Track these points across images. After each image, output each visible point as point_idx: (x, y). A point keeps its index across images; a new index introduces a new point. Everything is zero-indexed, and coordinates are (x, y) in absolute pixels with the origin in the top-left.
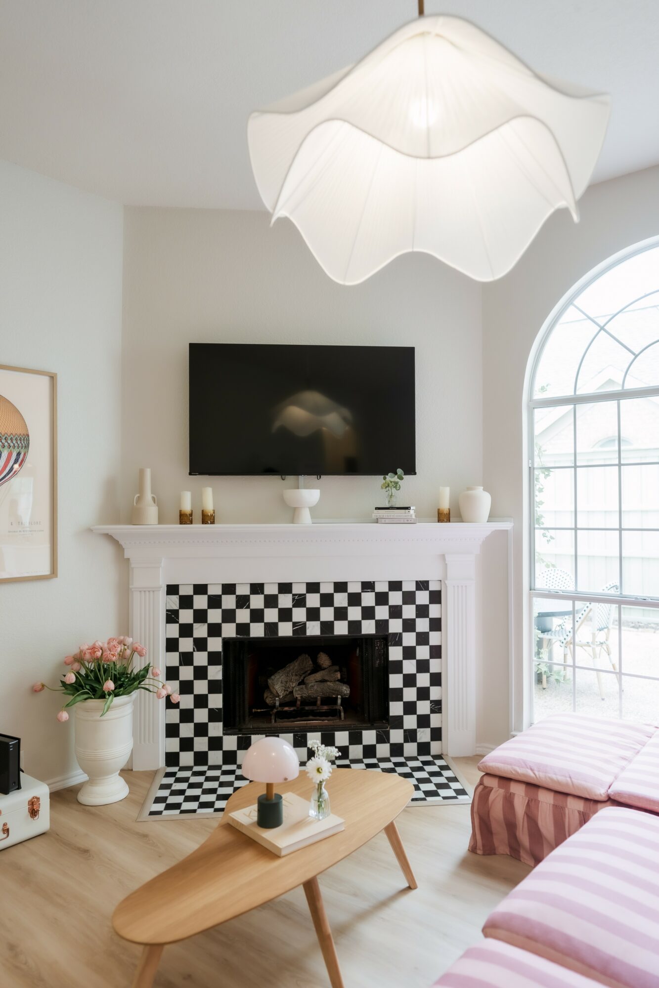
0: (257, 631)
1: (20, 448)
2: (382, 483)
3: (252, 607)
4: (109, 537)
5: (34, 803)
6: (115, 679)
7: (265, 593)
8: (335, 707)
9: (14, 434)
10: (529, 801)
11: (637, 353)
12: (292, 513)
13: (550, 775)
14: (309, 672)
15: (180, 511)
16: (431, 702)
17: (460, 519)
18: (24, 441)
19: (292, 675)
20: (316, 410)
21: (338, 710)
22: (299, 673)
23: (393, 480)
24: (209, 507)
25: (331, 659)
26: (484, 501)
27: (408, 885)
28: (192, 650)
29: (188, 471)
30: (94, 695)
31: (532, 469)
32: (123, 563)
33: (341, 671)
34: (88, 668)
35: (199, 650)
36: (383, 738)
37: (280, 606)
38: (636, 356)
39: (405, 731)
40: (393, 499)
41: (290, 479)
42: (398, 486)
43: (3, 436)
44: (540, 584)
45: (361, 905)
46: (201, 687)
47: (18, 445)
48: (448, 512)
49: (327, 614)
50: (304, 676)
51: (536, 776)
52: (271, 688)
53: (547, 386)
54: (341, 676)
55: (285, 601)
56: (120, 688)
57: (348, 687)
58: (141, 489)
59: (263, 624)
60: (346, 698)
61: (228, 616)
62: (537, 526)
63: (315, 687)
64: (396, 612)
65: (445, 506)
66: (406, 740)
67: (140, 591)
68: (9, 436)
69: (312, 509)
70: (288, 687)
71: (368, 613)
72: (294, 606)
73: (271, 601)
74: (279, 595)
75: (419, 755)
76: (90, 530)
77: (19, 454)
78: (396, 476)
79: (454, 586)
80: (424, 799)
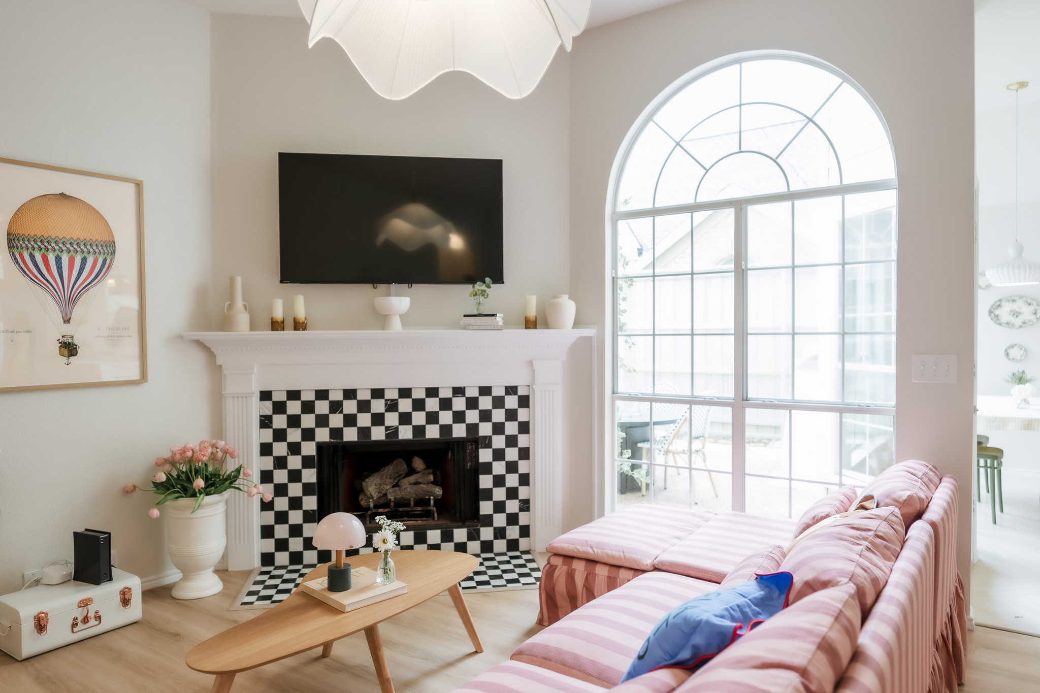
0: (351, 435)
1: (106, 254)
2: (471, 292)
3: (345, 412)
4: (200, 344)
5: (126, 593)
6: (206, 479)
7: (358, 398)
8: (429, 508)
9: (99, 240)
10: (587, 574)
11: (708, 168)
12: (382, 319)
13: (606, 551)
14: (403, 475)
15: (272, 318)
16: (520, 501)
17: (546, 325)
18: (109, 248)
19: (386, 478)
20: (421, 223)
21: (432, 512)
22: (393, 476)
23: (480, 288)
24: (301, 314)
25: (425, 464)
26: (569, 308)
27: (475, 650)
28: (286, 455)
29: (280, 279)
30: (185, 494)
31: (615, 279)
32: (216, 370)
33: (434, 474)
34: (179, 470)
35: (293, 454)
36: (473, 536)
37: (372, 411)
38: (707, 171)
39: (495, 529)
40: (482, 307)
41: (382, 287)
42: (486, 294)
43: (89, 242)
44: (622, 388)
45: (428, 666)
46: (295, 490)
47: (104, 251)
48: (534, 319)
49: (419, 418)
50: (398, 479)
51: (594, 552)
52: (365, 490)
53: (629, 199)
54: (434, 478)
55: (378, 406)
56: (212, 487)
57: (441, 488)
58: (231, 296)
59: (356, 428)
60: (439, 499)
61: (322, 421)
62: (620, 333)
63: (408, 489)
64: (485, 416)
65: (532, 313)
66: (496, 538)
67: (233, 397)
68: (94, 242)
69: (403, 317)
70: (382, 490)
71: (459, 417)
72: (387, 411)
73: (364, 406)
74: (372, 400)
75: (508, 550)
76: (181, 337)
77: (105, 261)
78: (484, 285)
79: (541, 391)
80: (506, 586)
